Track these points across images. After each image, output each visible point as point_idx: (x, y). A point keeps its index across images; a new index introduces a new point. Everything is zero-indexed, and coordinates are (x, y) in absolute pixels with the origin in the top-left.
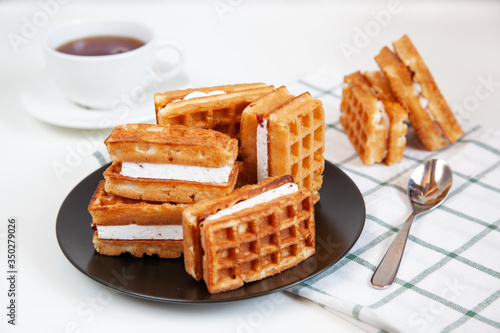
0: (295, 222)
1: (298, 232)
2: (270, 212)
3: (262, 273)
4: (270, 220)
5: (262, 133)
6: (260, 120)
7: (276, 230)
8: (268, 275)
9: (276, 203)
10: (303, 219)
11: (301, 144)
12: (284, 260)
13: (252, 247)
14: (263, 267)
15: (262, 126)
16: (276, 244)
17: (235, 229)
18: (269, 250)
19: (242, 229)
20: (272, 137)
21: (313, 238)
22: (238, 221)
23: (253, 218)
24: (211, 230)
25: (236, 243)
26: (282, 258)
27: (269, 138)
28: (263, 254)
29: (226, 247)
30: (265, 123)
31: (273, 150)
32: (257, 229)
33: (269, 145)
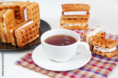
0: (35, 29)
1: (36, 31)
2: (30, 27)
3: (30, 41)
4: (30, 29)
5: (25, 11)
6: (24, 8)
7: (31, 31)
8: (31, 41)
9: (30, 25)
10: (36, 28)
11: (35, 13)
12: (34, 38)
13: (27, 35)
14: (30, 40)
15: (25, 9)
16: (32, 34)
17: (23, 31)
18: (31, 36)
19: (24, 31)
20: (28, 12)
21: (39, 32)
22: (23, 30)
23: (26, 28)
24: (18, 32)
25: (24, 35)
26: (34, 37)
27: (27, 12)
28: (29, 37)
29: (22, 36)
30: (26, 8)
31: (28, 15)
32: (27, 31)
33: (27, 14)
